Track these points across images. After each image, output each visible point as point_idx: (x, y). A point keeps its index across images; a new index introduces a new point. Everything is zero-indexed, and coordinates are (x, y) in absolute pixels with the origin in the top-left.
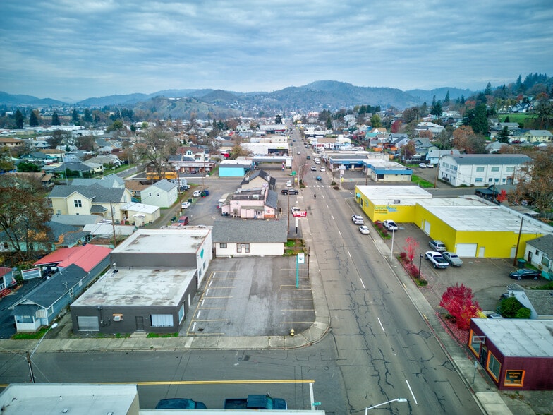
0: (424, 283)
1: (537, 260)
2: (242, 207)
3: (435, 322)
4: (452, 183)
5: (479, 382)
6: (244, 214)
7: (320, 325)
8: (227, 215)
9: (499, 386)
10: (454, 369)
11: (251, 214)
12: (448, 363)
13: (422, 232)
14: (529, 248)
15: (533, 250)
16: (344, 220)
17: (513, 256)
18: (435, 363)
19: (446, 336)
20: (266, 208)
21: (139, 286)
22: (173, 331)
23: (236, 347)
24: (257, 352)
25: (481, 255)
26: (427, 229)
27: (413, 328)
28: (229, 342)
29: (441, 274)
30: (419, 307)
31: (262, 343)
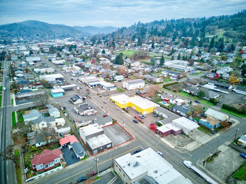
0: (143, 123)
1: (157, 112)
2: (88, 112)
3: (149, 130)
4: (128, 89)
5: (160, 137)
6: (89, 114)
7: (134, 137)
8: (83, 115)
9: (163, 137)
10: (156, 137)
11: (91, 113)
12: (155, 136)
13: (133, 109)
14: (155, 110)
15: (156, 110)
16: (114, 109)
17: (152, 112)
18: (153, 137)
19: (152, 132)
20: (95, 111)
21: (99, 141)
22: (111, 148)
23: (124, 145)
24: (128, 145)
25: (148, 113)
26: (134, 108)
27: (147, 132)
28: (122, 145)
29: (144, 119)
30: (145, 128)
31: (127, 143)
